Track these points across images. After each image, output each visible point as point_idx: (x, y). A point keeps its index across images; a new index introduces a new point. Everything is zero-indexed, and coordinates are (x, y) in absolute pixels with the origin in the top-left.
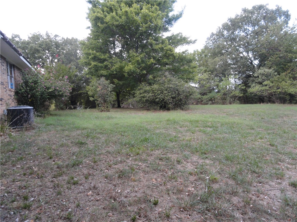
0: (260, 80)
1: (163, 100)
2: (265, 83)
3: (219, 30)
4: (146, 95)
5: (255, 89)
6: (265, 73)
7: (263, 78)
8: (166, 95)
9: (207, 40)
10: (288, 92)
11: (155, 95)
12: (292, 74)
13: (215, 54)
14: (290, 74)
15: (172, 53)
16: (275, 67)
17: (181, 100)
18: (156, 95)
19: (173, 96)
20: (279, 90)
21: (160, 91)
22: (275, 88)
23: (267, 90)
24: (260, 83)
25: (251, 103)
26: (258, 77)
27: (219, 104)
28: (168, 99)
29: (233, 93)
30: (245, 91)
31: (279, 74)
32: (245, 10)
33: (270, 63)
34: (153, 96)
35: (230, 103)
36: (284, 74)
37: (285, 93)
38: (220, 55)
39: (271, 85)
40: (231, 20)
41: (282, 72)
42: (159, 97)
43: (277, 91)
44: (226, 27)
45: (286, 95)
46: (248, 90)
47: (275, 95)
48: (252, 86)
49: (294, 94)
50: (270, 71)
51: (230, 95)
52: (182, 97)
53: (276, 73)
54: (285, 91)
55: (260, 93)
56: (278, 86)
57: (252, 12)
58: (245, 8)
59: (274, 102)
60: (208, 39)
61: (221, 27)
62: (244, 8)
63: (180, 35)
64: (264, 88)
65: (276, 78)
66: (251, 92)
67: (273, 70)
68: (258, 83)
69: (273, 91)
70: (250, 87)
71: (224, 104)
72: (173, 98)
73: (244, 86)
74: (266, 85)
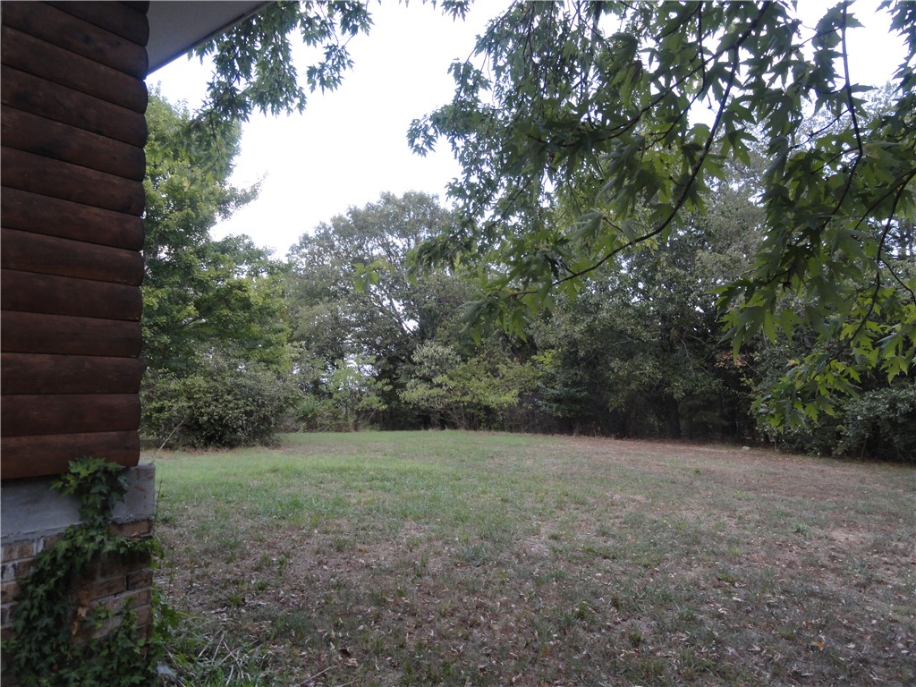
0: (426, 371)
1: (221, 418)
2: (437, 380)
3: (322, 231)
4: (167, 403)
5: (415, 393)
6: (437, 357)
7: (433, 367)
8: (232, 405)
9: (290, 252)
10: (485, 404)
11: (196, 403)
12: (489, 362)
13: (313, 295)
14: (486, 362)
15: (246, 294)
16: (457, 343)
17: (265, 419)
18: (199, 406)
19: (248, 408)
20: (467, 398)
21: (210, 393)
22: (459, 394)
23: (443, 396)
24: (427, 379)
25: (402, 428)
26: (421, 363)
27: (328, 430)
28: (235, 418)
29: (365, 402)
30: (388, 397)
31: (465, 361)
32: (388, 199)
33: (447, 333)
34: (190, 407)
35: (356, 429)
36: (475, 360)
37: (478, 406)
38: (327, 298)
39: (452, 384)
40: (355, 214)
41: (471, 357)
42: (209, 410)
43: (463, 399)
44: (342, 228)
45: (479, 410)
46: (402, 396)
47: (456, 408)
48: (408, 385)
49: (496, 407)
50: (447, 351)
51: (356, 408)
52: (267, 411)
53: (459, 359)
54: (480, 400)
55: (426, 404)
56: (464, 388)
57: (404, 209)
58: (389, 193)
59: (454, 426)
60: (292, 248)
61: (329, 224)
62: (386, 192)
63: (246, 241)
64: (435, 391)
65: (459, 368)
66: (407, 399)
67: (452, 350)
68: (420, 378)
69: (455, 399)
70: (403, 386)
71: (340, 431)
72: (249, 414)
73: (390, 384)
74: (440, 386)
